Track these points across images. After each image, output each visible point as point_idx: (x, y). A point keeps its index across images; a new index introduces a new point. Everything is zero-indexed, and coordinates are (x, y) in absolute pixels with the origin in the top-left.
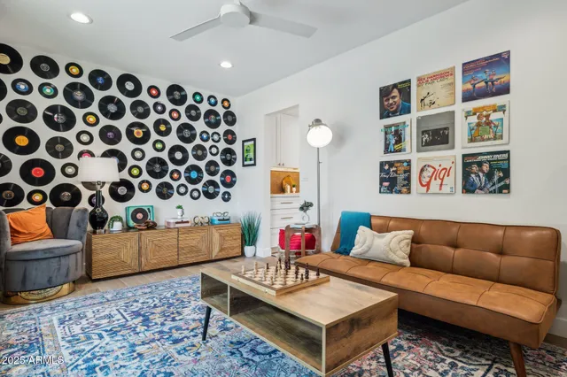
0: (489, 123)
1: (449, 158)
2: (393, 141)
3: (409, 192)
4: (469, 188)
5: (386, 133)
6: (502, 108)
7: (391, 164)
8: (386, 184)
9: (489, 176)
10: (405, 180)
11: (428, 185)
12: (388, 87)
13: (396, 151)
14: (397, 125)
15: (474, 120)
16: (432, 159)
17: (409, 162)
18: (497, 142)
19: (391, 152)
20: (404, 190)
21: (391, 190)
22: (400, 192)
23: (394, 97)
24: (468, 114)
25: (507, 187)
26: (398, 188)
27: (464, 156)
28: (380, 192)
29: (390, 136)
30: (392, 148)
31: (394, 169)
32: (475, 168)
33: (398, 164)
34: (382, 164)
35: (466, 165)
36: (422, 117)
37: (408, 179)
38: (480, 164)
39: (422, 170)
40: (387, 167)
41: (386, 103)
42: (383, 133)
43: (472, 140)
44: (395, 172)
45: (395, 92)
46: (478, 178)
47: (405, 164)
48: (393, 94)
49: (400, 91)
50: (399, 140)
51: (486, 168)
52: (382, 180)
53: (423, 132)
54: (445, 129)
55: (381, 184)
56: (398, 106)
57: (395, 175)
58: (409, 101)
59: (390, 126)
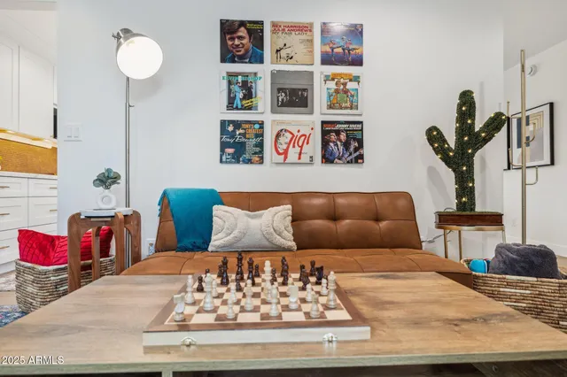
0: (346, 92)
1: (308, 123)
2: (240, 95)
3: (261, 161)
4: (328, 158)
5: (230, 83)
6: (356, 79)
7: (237, 124)
8: (231, 151)
9: (346, 145)
10: (256, 146)
11: (286, 153)
12: (233, 21)
13: (244, 108)
14: (245, 75)
15: (332, 85)
16: (289, 123)
17: (261, 124)
18: (354, 112)
19: (237, 108)
20: (256, 158)
21: (236, 158)
22: (249, 161)
23: (240, 38)
24: (327, 79)
25: (361, 157)
26: (247, 156)
27: (323, 123)
28: (221, 161)
29: (235, 88)
30: (238, 102)
31: (241, 131)
32: (333, 136)
33: (247, 126)
34: (224, 124)
35: (325, 133)
36: (279, 71)
37: (261, 145)
38: (338, 133)
39: (278, 136)
40: (231, 128)
41: (230, 43)
42: (225, 84)
43: (330, 107)
44: (244, 135)
45: (243, 32)
46: (336, 148)
47: (257, 126)
48: (240, 34)
49: (250, 32)
50: (249, 94)
51: (343, 136)
52: (224, 146)
53: (280, 90)
54: (305, 90)
55: (222, 150)
56: (247, 51)
57: (243, 140)
58: (262, 47)
59: (236, 75)
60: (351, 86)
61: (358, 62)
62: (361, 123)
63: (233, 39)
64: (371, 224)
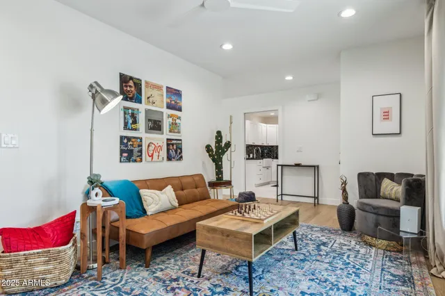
0: (176, 124)
1: (160, 139)
2: (130, 121)
3: (141, 161)
4: (169, 158)
5: (125, 113)
6: (179, 118)
7: (129, 139)
8: (125, 155)
9: (176, 151)
10: (138, 152)
11: (152, 156)
12: (127, 76)
13: (132, 129)
14: (133, 109)
15: (170, 120)
16: (153, 139)
17: (141, 139)
18: (177, 134)
19: (129, 129)
20: (138, 159)
21: (129, 159)
22: (135, 161)
23: (130, 86)
24: (169, 116)
25: (181, 157)
26: (134, 158)
27: (168, 139)
28: (121, 162)
29: (128, 117)
30: (129, 125)
31: (131, 143)
32: (171, 147)
33: (133, 140)
34: (122, 138)
35: (168, 145)
36: (149, 110)
37: (141, 151)
38: (173, 145)
39: (149, 146)
40: (125, 141)
41: (125, 88)
42: (122, 112)
43: (170, 131)
44: (132, 145)
45: (131, 83)
46: (173, 153)
47: (139, 140)
48: (130, 84)
49: (135, 83)
50: (135, 122)
51: (175, 147)
52: (122, 152)
53: (149, 120)
54: (160, 121)
55: (121, 155)
56: (134, 95)
57: (132, 148)
59: (128, 109)
60: (178, 121)
61: (180, 110)
62: (181, 140)
63: (126, 86)
64: (195, 190)
